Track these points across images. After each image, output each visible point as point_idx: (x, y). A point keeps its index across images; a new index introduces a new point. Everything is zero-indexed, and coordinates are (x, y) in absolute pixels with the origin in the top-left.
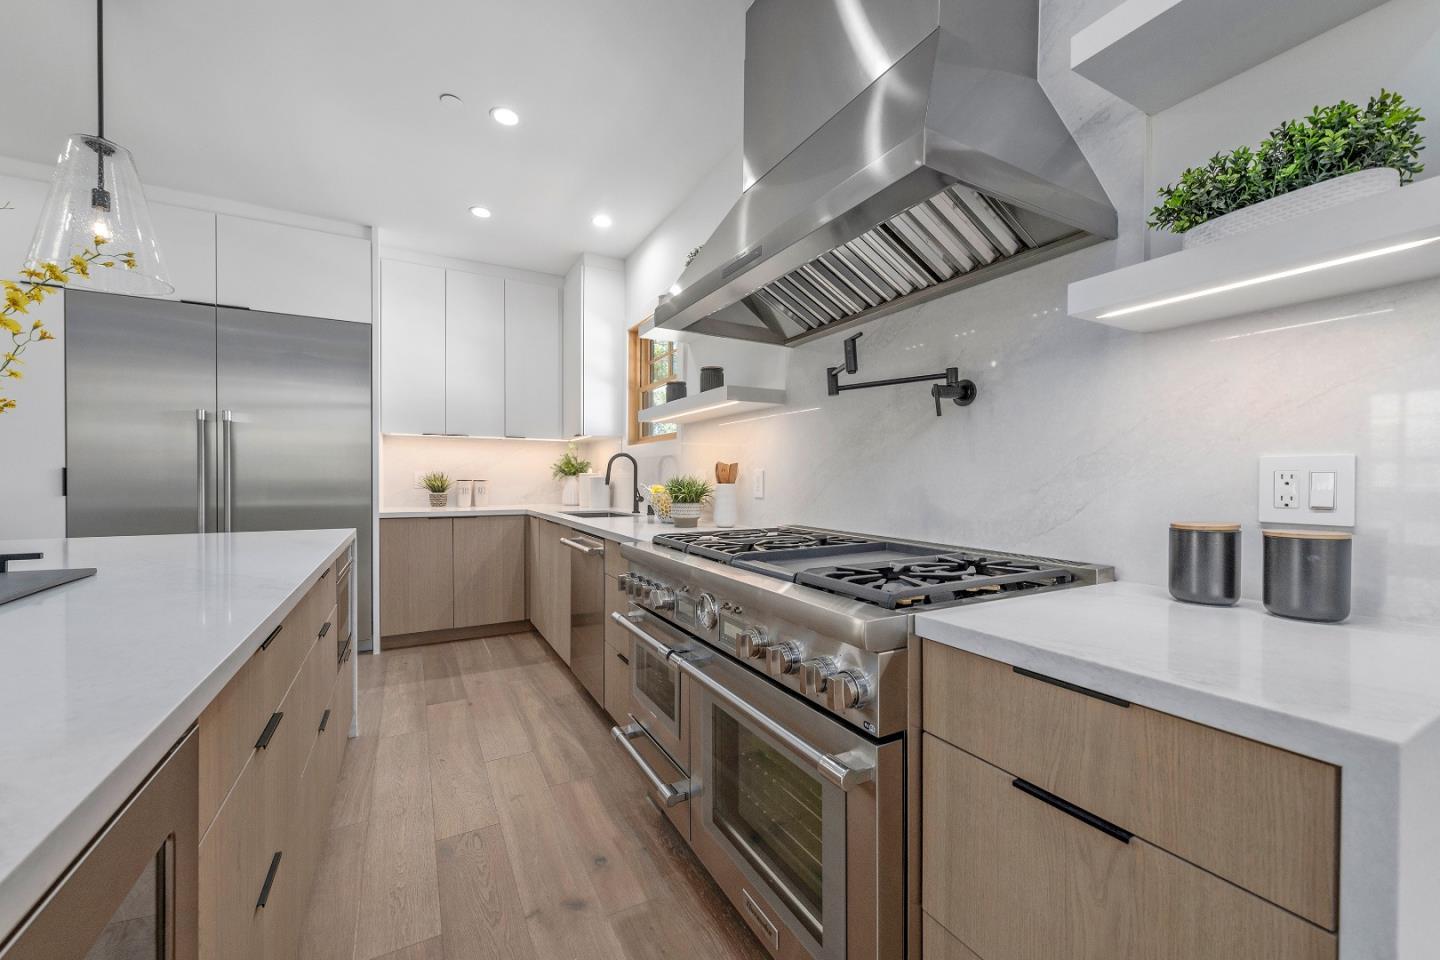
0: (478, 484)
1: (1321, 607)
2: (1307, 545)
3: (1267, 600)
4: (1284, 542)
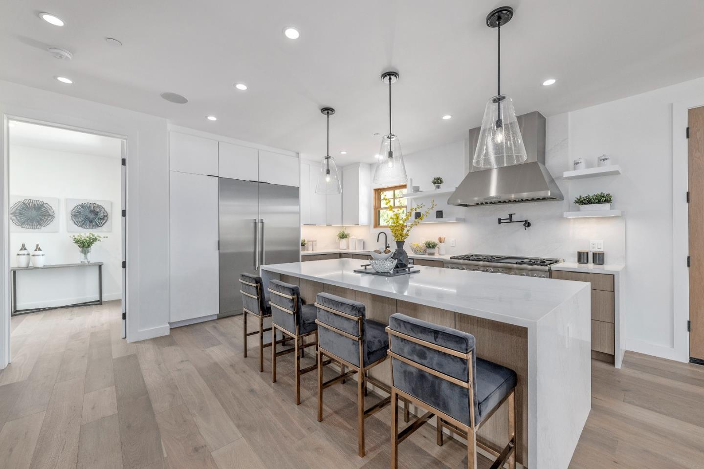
0: (314, 242)
1: (601, 263)
2: (599, 254)
3: (593, 262)
4: (596, 254)
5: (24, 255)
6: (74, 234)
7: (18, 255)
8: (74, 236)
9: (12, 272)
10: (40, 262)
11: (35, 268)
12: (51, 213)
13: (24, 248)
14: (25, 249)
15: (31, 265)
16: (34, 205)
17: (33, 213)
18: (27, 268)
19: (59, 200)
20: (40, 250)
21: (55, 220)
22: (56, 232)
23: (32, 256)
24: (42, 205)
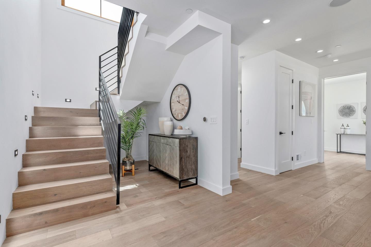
5: (343, 128)
6: (363, 119)
7: (341, 128)
8: (363, 120)
9: (339, 136)
10: (348, 132)
11: (347, 134)
12: (354, 110)
14: (343, 126)
15: (345, 133)
16: (348, 107)
17: (347, 111)
18: (344, 134)
19: (358, 104)
20: (348, 126)
21: (356, 113)
22: (357, 119)
23: (346, 129)
24: (351, 107)
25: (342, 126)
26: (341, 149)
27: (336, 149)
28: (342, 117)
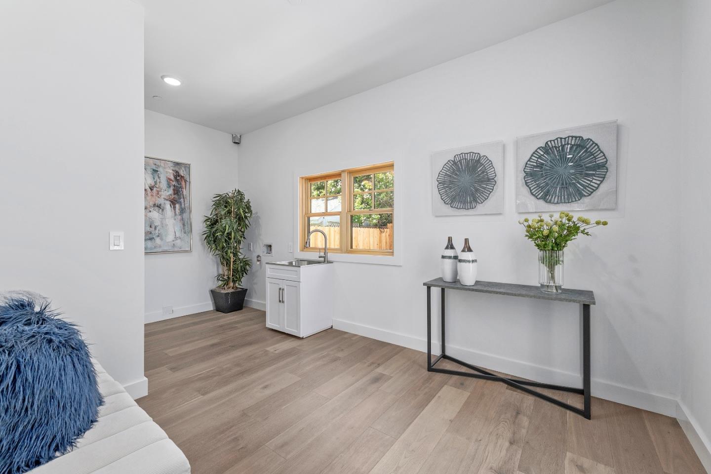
5: (450, 257)
7: (443, 257)
9: (436, 292)
10: (469, 275)
11: (464, 287)
12: (491, 174)
13: (450, 246)
16: (468, 162)
17: (465, 179)
19: (504, 146)
20: (470, 250)
21: (498, 189)
22: (500, 214)
23: (460, 261)
24: (478, 161)
25: (447, 248)
26: (448, 345)
27: (426, 340)
28: (447, 209)
